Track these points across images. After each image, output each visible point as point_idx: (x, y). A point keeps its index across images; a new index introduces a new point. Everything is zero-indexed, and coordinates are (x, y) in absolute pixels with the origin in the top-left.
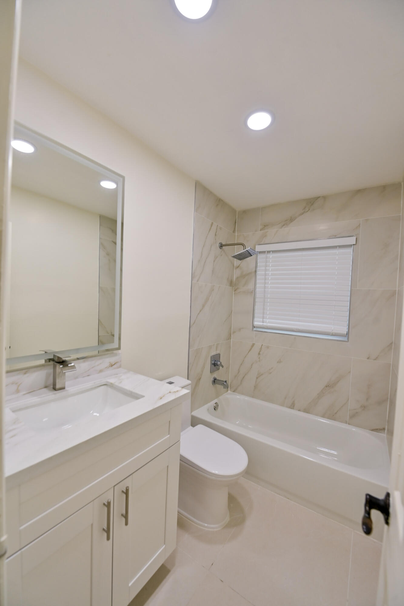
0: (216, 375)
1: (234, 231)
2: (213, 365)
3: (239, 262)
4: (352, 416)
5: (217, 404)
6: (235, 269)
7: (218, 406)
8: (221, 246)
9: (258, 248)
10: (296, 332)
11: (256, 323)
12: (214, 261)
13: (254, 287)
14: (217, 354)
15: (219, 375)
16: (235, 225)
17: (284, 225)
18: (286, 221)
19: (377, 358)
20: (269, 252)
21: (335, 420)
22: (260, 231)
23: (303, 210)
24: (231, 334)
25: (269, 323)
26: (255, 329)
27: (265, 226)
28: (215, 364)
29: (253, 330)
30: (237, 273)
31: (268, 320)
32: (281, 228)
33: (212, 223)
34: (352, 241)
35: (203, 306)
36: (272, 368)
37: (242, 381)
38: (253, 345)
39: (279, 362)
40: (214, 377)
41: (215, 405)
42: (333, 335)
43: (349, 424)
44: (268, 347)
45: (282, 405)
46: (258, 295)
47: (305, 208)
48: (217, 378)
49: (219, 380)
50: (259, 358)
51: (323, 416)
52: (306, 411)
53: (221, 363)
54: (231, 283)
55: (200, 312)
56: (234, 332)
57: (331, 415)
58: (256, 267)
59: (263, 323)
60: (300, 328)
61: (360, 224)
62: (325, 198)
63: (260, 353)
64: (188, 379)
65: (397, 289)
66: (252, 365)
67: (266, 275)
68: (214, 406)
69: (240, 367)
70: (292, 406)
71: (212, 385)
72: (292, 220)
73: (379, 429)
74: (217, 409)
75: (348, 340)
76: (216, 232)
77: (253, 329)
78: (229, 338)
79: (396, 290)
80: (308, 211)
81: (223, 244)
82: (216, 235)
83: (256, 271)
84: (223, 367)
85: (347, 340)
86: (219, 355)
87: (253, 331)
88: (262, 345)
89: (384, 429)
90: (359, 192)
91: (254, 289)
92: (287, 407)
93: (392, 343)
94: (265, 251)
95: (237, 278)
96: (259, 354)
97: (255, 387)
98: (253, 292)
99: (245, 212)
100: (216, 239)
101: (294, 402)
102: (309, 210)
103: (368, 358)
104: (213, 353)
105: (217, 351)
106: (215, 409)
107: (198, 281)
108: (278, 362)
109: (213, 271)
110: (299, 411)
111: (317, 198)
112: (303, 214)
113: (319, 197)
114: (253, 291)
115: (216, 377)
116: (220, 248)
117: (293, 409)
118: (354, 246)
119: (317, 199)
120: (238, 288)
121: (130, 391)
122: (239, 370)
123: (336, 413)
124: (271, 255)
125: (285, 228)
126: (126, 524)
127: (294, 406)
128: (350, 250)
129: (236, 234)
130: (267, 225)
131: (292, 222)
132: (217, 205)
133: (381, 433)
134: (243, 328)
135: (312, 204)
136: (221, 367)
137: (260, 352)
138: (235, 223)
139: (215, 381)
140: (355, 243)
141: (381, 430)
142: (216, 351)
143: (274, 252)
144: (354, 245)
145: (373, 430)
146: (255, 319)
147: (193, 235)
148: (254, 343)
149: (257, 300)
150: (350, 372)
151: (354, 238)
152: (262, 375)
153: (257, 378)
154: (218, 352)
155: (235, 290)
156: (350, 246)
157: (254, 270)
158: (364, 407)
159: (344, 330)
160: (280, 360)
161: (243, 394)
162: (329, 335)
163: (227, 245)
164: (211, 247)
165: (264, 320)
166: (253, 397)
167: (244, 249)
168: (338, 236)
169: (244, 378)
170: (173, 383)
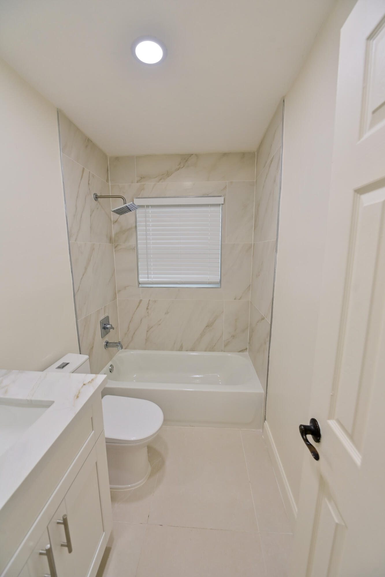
0: (107, 339)
1: (107, 180)
2: (104, 329)
3: (118, 215)
4: (225, 346)
5: (112, 366)
6: (113, 224)
7: (113, 367)
8: (97, 197)
9: (137, 202)
10: (179, 284)
11: (141, 280)
12: (91, 216)
13: (135, 244)
14: (105, 318)
15: (111, 337)
16: (108, 173)
17: (161, 179)
18: (163, 175)
19: (241, 298)
20: (148, 206)
21: (214, 351)
22: (137, 183)
23: (178, 166)
24: (116, 293)
25: (154, 278)
26: (140, 286)
27: (142, 178)
28: (105, 327)
30: (115, 229)
31: (152, 276)
32: (158, 182)
33: (84, 169)
34: (220, 200)
35: (86, 269)
36: (161, 320)
37: (132, 337)
38: (141, 301)
39: (167, 313)
40: (106, 341)
41: (110, 368)
42: (209, 283)
43: (224, 352)
44: (155, 301)
45: (172, 350)
46: (140, 251)
47: (180, 164)
48: (109, 342)
49: (110, 343)
50: (148, 313)
51: (205, 351)
52: (192, 350)
53: (111, 325)
54: (111, 240)
55: (83, 276)
56: (119, 291)
57: (211, 348)
58: (136, 222)
59: (148, 278)
60: (182, 281)
61: (226, 186)
62: (197, 155)
63: (148, 308)
65: (253, 243)
66: (141, 320)
68: (110, 369)
69: (129, 324)
70: (181, 349)
71: (105, 349)
72: (168, 174)
74: (113, 371)
75: (221, 287)
76: (89, 180)
77: (138, 286)
78: (115, 298)
80: (182, 168)
81: (98, 195)
82: (89, 184)
83: (136, 227)
84: (113, 328)
85: (219, 287)
86: (107, 318)
87: (139, 288)
88: (149, 300)
89: (247, 349)
90: (225, 155)
91: (136, 245)
92: (176, 351)
93: (250, 285)
94: (145, 205)
95: (116, 234)
96: (147, 309)
97: (146, 339)
98: (135, 249)
99: (117, 158)
100: (89, 189)
101: (182, 344)
102: (184, 166)
103: (235, 299)
104: (102, 317)
105: (105, 315)
106: (111, 372)
107: (75, 242)
108: (165, 314)
109: (90, 227)
110: (186, 351)
112: (178, 170)
113: (193, 154)
114: (135, 247)
116: (96, 200)
117: (182, 351)
118: (223, 205)
119: (190, 156)
120: (118, 245)
121: (28, 400)
122: (128, 327)
123: (215, 346)
124: (150, 210)
125: (162, 182)
126: (70, 551)
127: (182, 348)
128: (220, 209)
129: (110, 184)
130: (144, 178)
131: (169, 177)
132: (86, 147)
133: (244, 352)
134: (128, 286)
135: (186, 161)
136: (111, 330)
137: (148, 307)
138: (108, 170)
139: (107, 344)
140: (223, 203)
141: (245, 350)
142: (105, 314)
143: (153, 206)
144: (222, 204)
145: (240, 352)
146: (140, 276)
147: (63, 183)
148: (141, 299)
149: (139, 256)
150: (223, 312)
151: (222, 198)
152: (152, 327)
153: (147, 331)
154: (106, 315)
155: (116, 247)
156: (218, 205)
157: (134, 225)
158: (233, 336)
159: (218, 279)
160: (167, 311)
161: (135, 349)
162: (206, 284)
163: (101, 197)
164: (85, 199)
165: (149, 276)
166: (145, 350)
167: (124, 203)
168: (209, 195)
169: (134, 334)
170: (67, 364)
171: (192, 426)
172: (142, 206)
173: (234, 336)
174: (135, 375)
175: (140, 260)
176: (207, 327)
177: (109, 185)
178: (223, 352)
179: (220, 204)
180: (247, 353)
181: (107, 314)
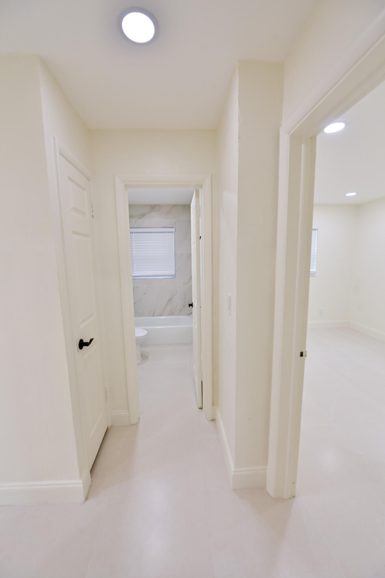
4: (180, 312)
10: (152, 276)
17: (140, 218)
19: (187, 283)
20: (132, 233)
23: (149, 211)
25: (137, 273)
31: (136, 272)
32: (138, 219)
34: (173, 230)
36: (141, 298)
39: (145, 294)
42: (169, 276)
43: (179, 315)
44: (137, 287)
45: (149, 316)
47: (150, 209)
51: (168, 315)
52: (161, 315)
57: (172, 314)
61: (176, 222)
62: (160, 206)
70: (154, 315)
72: (144, 215)
85: (175, 277)
90: (174, 206)
92: (151, 316)
94: (130, 232)
101: (154, 312)
102: (152, 211)
103: (184, 284)
108: (144, 294)
110: (157, 316)
111: (156, 205)
112: (149, 213)
113: (157, 205)
117: (154, 316)
118: (175, 232)
123: (173, 312)
124: (134, 235)
128: (173, 234)
135: (154, 208)
141: (190, 314)
143: (135, 233)
145: (188, 315)
150: (177, 292)
151: (174, 229)
156: (172, 232)
158: (184, 306)
159: (173, 273)
162: (167, 276)
165: (134, 272)
168: (167, 227)
176: (168, 301)
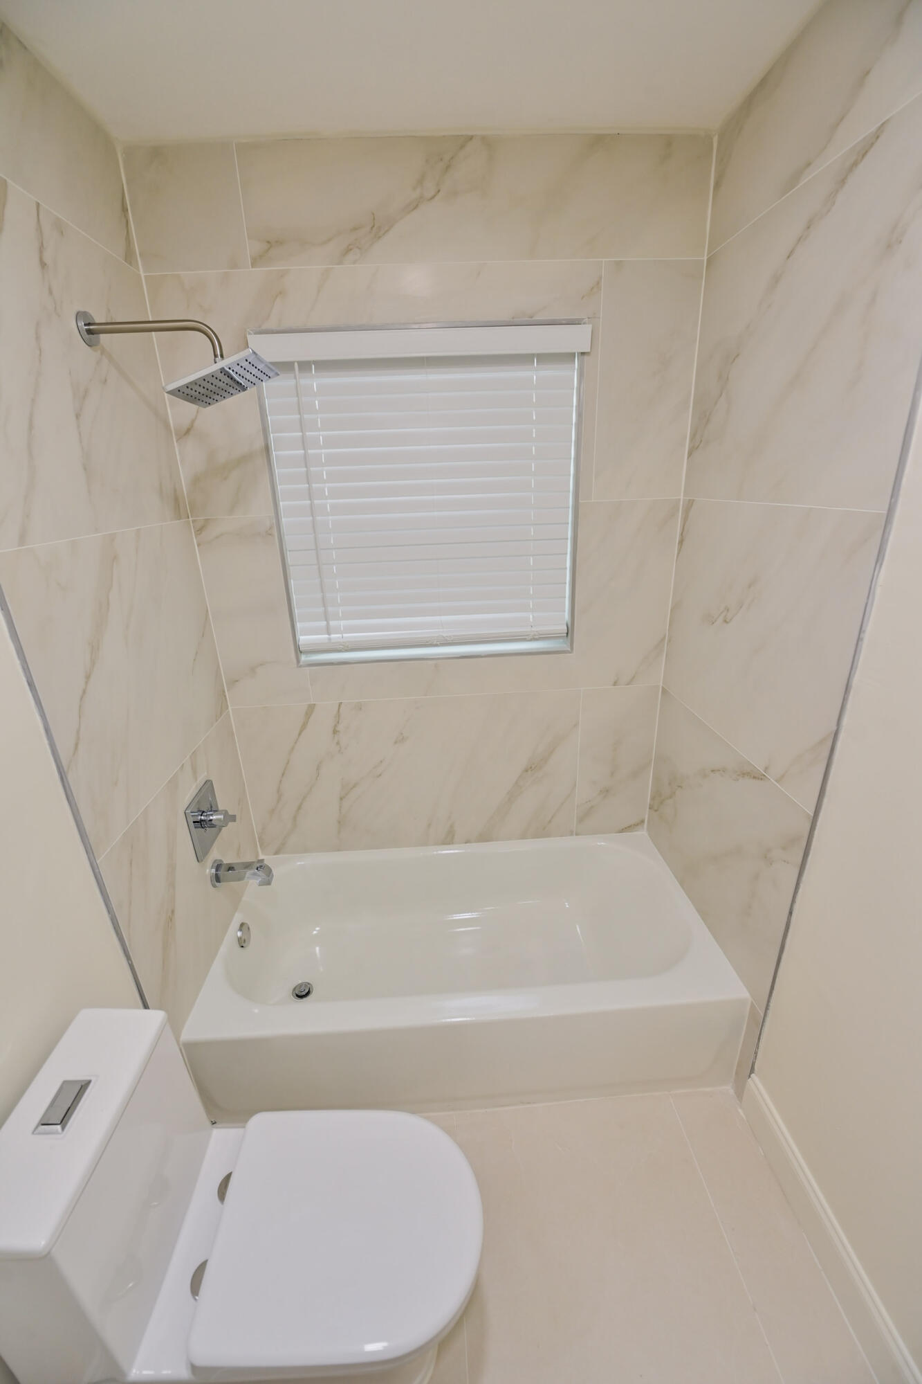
0: (215, 854)
1: (129, 256)
2: (200, 830)
3: (192, 408)
4: (581, 820)
5: (243, 928)
6: (177, 441)
7: (249, 928)
8: (91, 331)
10: (436, 645)
11: (303, 639)
12: (78, 416)
13: (272, 513)
14: (201, 790)
15: (229, 846)
16: (126, 219)
17: (348, 250)
18: (355, 229)
19: (634, 677)
20: (305, 366)
21: (549, 836)
22: (252, 267)
23: (414, 189)
24: (224, 691)
25: (348, 630)
26: (303, 658)
27: (272, 245)
28: (205, 820)
29: (301, 663)
30: (189, 459)
31: (343, 623)
32: (340, 263)
34: (575, 338)
36: (381, 761)
37: (295, 818)
38: (311, 708)
39: (400, 740)
40: (215, 861)
41: (239, 934)
42: (534, 639)
43: (577, 834)
44: (359, 707)
45: (424, 842)
46: (291, 541)
47: (420, 181)
48: (225, 863)
49: (230, 866)
50: (338, 743)
51: (523, 836)
52: (486, 838)
53: (225, 813)
54: (178, 506)
55: (87, 683)
56: (233, 682)
57: (540, 829)
58: (265, 430)
59: (328, 632)
60: (444, 635)
61: (601, 278)
62: (488, 143)
63: (338, 729)
64: (146, 1006)
65: (682, 498)
66: (318, 769)
67: (306, 460)
68: (239, 939)
69: (281, 781)
70: (449, 839)
71: (215, 892)
72: (376, 227)
73: (634, 825)
74: (249, 942)
75: (572, 648)
77: (298, 660)
78: (222, 707)
79: (679, 499)
80: (433, 197)
81: (97, 321)
82: (43, 265)
83: (267, 449)
84: (233, 821)
85: (566, 648)
86: (208, 785)
87: (300, 667)
88: (340, 704)
89: (643, 821)
90: (599, 142)
91: (273, 520)
92: (436, 844)
93: (663, 640)
94: (293, 363)
95: (196, 481)
96: (335, 732)
97: (339, 822)
98: (274, 532)
99: (157, 154)
100: (51, 292)
101: (451, 826)
102: (439, 191)
103: (615, 684)
104: (187, 794)
105: (198, 782)
106: (242, 947)
107: (22, 539)
108: (396, 743)
110: (466, 843)
111: (465, 141)
112: (416, 207)
113: (471, 138)
114: (271, 528)
115: (219, 857)
116: (89, 344)
117: (453, 843)
118: (586, 357)
119: (462, 147)
120: (207, 520)
122: (279, 790)
123: (550, 821)
124: (314, 381)
125: (354, 262)
127: (453, 837)
129: (143, 273)
130: (279, 242)
131: (380, 237)
133: (636, 831)
134: (262, 664)
135: (448, 167)
136: (227, 827)
137: (336, 726)
138: (124, 210)
139: (222, 873)
140: (588, 350)
141: (636, 825)
142: (196, 780)
143: (325, 366)
144: (583, 354)
145: (622, 831)
146: (299, 625)
148: (311, 703)
149: (291, 558)
150: (576, 725)
152: (354, 786)
153: (341, 798)
154: (201, 779)
155: (199, 531)
156: (569, 357)
157: (259, 443)
158: (605, 791)
159: (562, 623)
160: (401, 733)
162: (524, 640)
163: (115, 328)
164: (38, 338)
165: (332, 623)
166: (339, 850)
167: (216, 356)
168: (537, 318)
169: (299, 808)
170: (84, 1086)
171: (529, 1103)
172: (286, 367)
173: (607, 791)
174: (317, 929)
175: (292, 571)
176: (527, 771)
177: (139, 276)
178: (575, 837)
179: (573, 355)
180: (642, 834)
181: (206, 773)
